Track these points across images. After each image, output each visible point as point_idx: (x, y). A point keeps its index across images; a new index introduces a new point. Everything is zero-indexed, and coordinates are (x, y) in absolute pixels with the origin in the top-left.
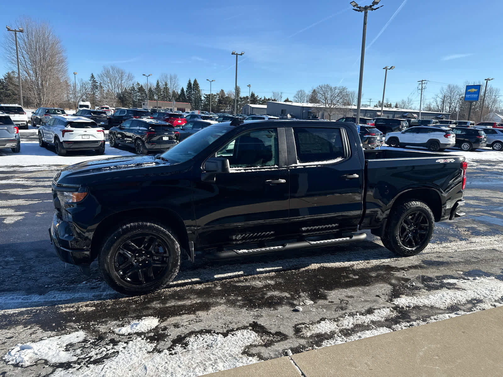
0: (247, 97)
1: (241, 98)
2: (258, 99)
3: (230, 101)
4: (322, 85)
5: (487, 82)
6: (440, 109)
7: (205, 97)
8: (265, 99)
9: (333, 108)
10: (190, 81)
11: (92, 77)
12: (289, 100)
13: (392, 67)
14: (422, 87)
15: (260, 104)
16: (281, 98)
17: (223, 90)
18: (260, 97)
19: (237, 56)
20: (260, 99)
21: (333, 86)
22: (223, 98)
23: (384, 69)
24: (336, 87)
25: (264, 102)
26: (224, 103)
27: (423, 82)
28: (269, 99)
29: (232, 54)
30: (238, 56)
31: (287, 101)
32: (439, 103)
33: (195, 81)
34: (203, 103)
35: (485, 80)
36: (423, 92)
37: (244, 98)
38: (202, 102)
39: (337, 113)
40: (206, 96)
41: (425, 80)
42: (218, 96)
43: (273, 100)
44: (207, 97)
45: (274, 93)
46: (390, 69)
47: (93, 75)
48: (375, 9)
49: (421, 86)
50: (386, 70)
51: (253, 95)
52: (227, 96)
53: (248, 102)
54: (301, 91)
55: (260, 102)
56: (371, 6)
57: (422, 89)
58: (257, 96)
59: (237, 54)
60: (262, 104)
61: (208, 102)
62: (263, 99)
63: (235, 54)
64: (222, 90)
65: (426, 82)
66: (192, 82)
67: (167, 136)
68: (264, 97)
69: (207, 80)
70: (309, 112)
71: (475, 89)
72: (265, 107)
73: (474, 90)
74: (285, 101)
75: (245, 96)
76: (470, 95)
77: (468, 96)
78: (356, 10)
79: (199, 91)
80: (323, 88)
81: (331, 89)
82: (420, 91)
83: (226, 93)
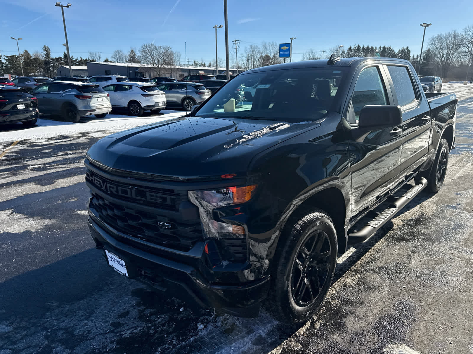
0: (60, 58)
1: (52, 59)
2: (73, 60)
3: (40, 63)
4: (146, 44)
5: (292, 41)
6: (246, 67)
7: (5, 60)
8: (81, 59)
9: (161, 67)
12: (109, 60)
13: (221, 26)
14: (236, 47)
15: (76, 65)
16: (100, 58)
17: (27, 51)
18: (76, 58)
19: (62, 9)
20: (76, 60)
21: (157, 45)
22: (31, 60)
23: (214, 27)
24: (160, 47)
25: (82, 62)
26: (33, 66)
27: (237, 42)
28: (86, 59)
29: (56, 5)
30: (64, 8)
31: (107, 61)
32: (245, 62)
34: (5, 66)
35: (291, 39)
36: (237, 51)
38: (3, 65)
39: (166, 72)
40: (7, 58)
41: (238, 40)
42: (23, 58)
43: (90, 61)
44: (9, 59)
45: (90, 53)
46: (219, 28)
49: (235, 45)
50: (216, 29)
51: (66, 56)
52: (33, 57)
53: (62, 64)
54: (118, 51)
55: (77, 63)
57: (236, 48)
58: (72, 57)
59: (62, 6)
60: (79, 65)
61: (10, 64)
62: (79, 59)
63: (60, 6)
64: (25, 51)
65: (239, 42)
67: (22, 104)
68: (81, 57)
69: (11, 38)
70: (135, 72)
72: (85, 68)
73: (285, 48)
74: (105, 61)
75: (57, 57)
77: (282, 53)
80: (148, 48)
81: (156, 48)
82: (235, 51)
83: (31, 54)
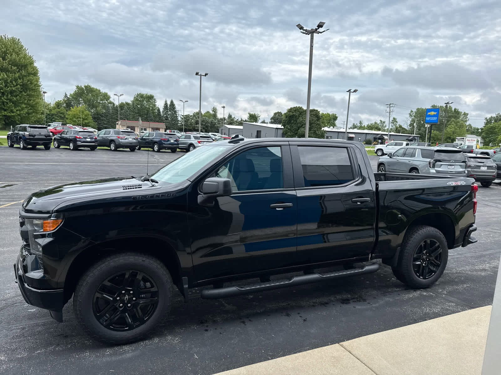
1: (218, 119)
2: (235, 120)
8: (242, 120)
10: (166, 101)
11: (65, 96)
12: (266, 122)
13: (355, 90)
14: (390, 111)
18: (237, 119)
23: (347, 91)
25: (240, 123)
27: (391, 105)
28: (246, 120)
29: (196, 74)
30: (202, 76)
31: (264, 122)
33: (172, 102)
34: (180, 123)
35: (445, 103)
36: (391, 115)
37: (221, 119)
40: (182, 117)
41: (393, 104)
42: (194, 117)
44: (184, 118)
46: (353, 92)
47: (66, 95)
48: (321, 33)
49: (389, 109)
50: (350, 93)
51: (230, 116)
53: (225, 123)
54: (278, 113)
55: (237, 123)
56: (316, 29)
57: (390, 112)
58: (234, 117)
60: (239, 125)
61: (184, 122)
62: (240, 120)
63: (199, 75)
65: (393, 105)
66: (169, 103)
68: (241, 118)
71: (434, 112)
72: (241, 128)
74: (262, 123)
75: (223, 117)
76: (430, 118)
77: (428, 118)
78: (304, 33)
79: (175, 112)
82: (388, 114)
